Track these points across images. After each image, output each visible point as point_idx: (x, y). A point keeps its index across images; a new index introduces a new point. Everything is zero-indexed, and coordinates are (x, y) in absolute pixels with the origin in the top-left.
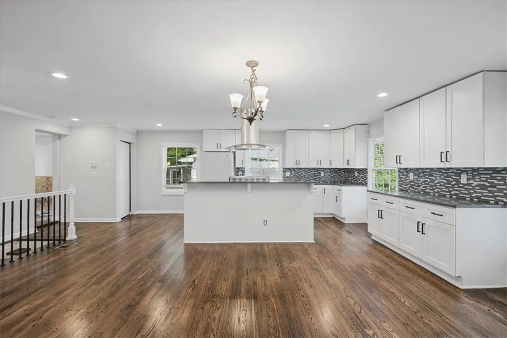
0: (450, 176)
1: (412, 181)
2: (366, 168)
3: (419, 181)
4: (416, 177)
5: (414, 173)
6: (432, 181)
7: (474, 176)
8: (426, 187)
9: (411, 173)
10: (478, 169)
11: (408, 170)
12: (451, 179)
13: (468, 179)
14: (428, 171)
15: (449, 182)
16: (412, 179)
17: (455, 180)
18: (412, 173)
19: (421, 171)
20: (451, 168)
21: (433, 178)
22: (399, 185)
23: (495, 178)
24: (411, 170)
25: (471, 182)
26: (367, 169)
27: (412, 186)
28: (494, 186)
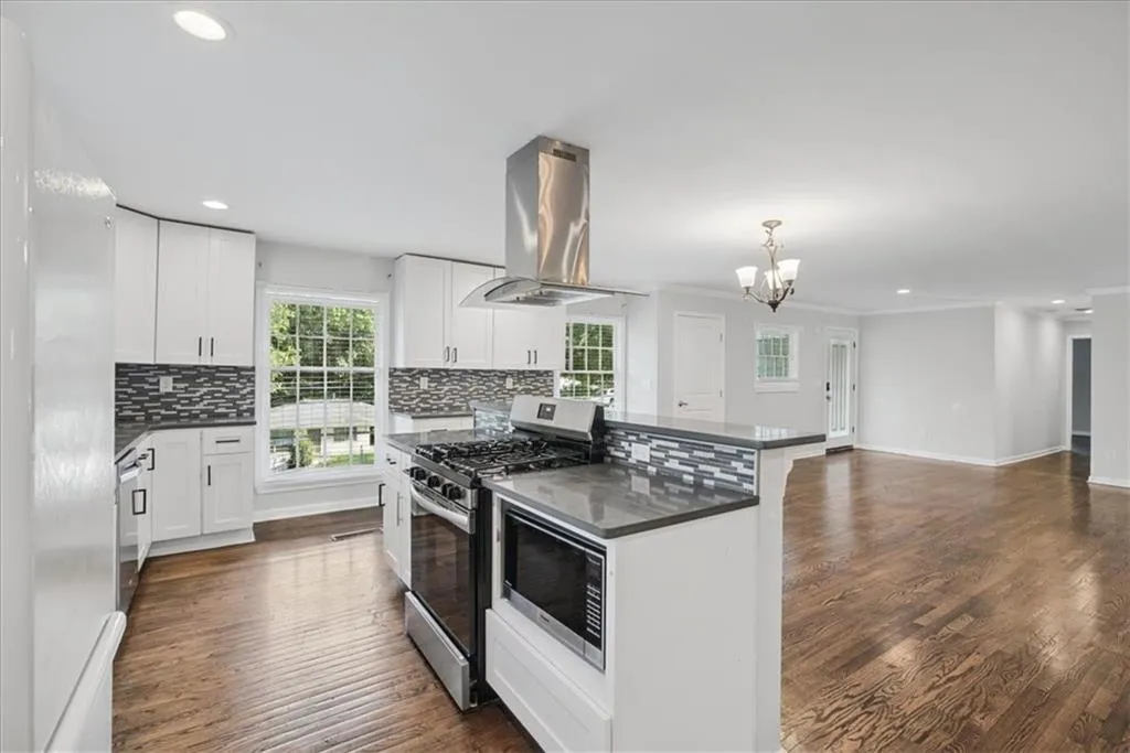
0: (492, 381)
1: (426, 392)
2: (250, 365)
3: (440, 390)
4: (433, 385)
5: (429, 376)
6: (465, 388)
7: (519, 380)
8: (454, 399)
9: (422, 379)
10: (523, 372)
11: (415, 372)
12: (493, 385)
13: (514, 384)
14: (458, 373)
15: (490, 388)
16: (426, 388)
17: (499, 385)
18: (427, 379)
19: (443, 374)
20: (493, 371)
21: (467, 384)
22: (390, 403)
23: (537, 381)
24: (422, 372)
25: (517, 386)
26: (253, 369)
27: (424, 401)
28: (537, 389)
